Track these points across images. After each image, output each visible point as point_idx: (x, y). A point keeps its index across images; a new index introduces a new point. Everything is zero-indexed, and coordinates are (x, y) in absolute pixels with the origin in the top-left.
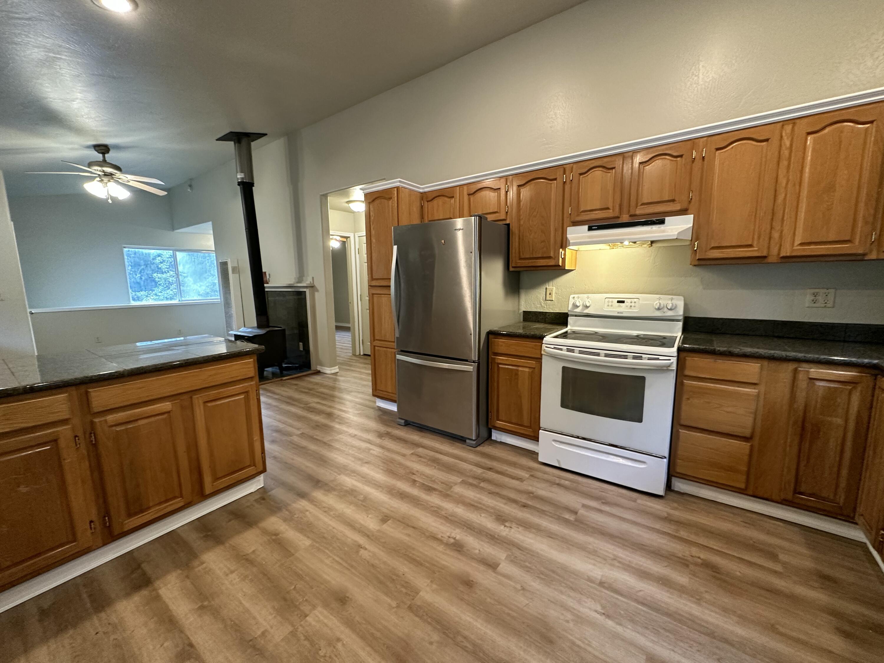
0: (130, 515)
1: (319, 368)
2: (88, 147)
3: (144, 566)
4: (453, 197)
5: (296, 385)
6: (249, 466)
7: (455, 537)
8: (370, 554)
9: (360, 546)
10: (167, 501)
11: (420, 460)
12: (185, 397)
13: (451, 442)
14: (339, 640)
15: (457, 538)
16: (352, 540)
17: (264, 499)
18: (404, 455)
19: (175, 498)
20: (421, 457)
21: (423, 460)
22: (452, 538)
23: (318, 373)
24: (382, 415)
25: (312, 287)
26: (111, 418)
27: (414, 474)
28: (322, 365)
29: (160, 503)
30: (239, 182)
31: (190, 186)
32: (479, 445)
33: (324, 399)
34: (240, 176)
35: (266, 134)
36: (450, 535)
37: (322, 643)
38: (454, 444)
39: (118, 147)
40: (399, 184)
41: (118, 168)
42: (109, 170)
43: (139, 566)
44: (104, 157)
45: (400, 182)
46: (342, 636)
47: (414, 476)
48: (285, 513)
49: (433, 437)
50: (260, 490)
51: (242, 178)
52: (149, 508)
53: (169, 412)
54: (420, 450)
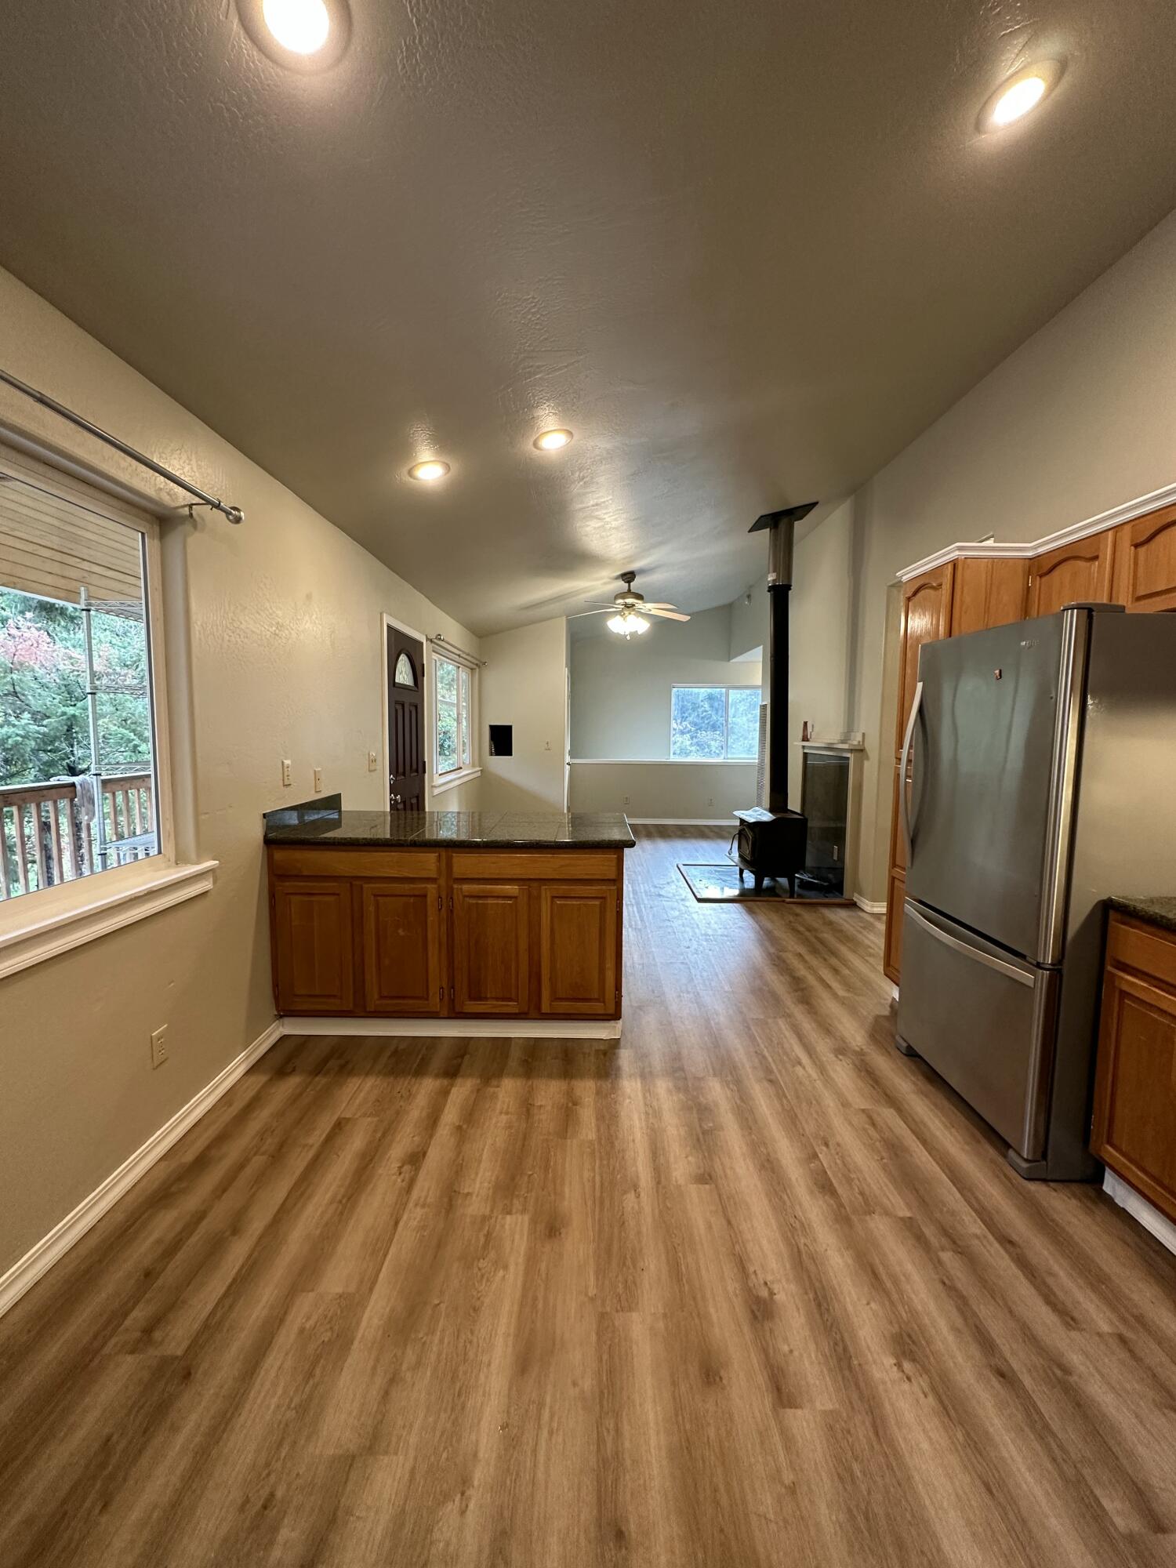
0: (471, 998)
1: (856, 898)
2: (617, 578)
3: (467, 1057)
4: (1096, 558)
5: (797, 915)
6: (597, 1000)
7: (776, 1291)
8: (636, 1207)
9: (635, 1187)
10: (503, 999)
11: (865, 1130)
12: (535, 884)
13: (979, 1135)
14: (506, 1267)
15: (776, 1297)
16: (637, 1172)
17: (605, 1054)
18: (845, 1104)
19: (510, 999)
20: (874, 1124)
21: (872, 1131)
22: (769, 1289)
23: (852, 905)
24: (885, 1017)
25: (860, 751)
26: (466, 887)
27: (827, 1145)
28: (861, 894)
29: (497, 999)
30: (770, 587)
31: (749, 596)
32: (1045, 1181)
33: (814, 951)
34: (771, 577)
35: (816, 503)
36: (773, 1283)
37: (492, 1255)
38: (978, 1142)
39: (642, 571)
40: (957, 553)
41: (639, 597)
42: (630, 601)
43: (462, 1057)
44: (629, 586)
45: (960, 549)
46: (512, 1268)
47: (824, 1148)
48: (606, 1085)
49: (946, 1103)
50: (613, 1042)
51: (774, 580)
52: (486, 999)
53: (516, 897)
54: (888, 1115)
